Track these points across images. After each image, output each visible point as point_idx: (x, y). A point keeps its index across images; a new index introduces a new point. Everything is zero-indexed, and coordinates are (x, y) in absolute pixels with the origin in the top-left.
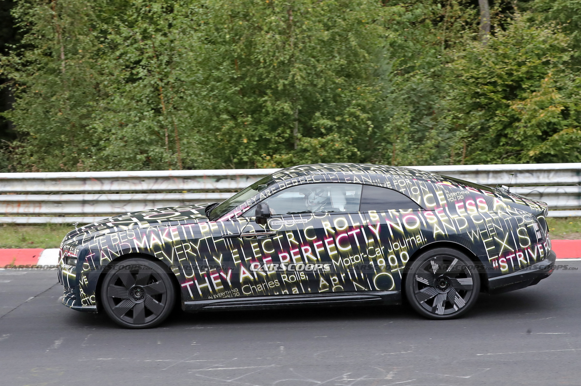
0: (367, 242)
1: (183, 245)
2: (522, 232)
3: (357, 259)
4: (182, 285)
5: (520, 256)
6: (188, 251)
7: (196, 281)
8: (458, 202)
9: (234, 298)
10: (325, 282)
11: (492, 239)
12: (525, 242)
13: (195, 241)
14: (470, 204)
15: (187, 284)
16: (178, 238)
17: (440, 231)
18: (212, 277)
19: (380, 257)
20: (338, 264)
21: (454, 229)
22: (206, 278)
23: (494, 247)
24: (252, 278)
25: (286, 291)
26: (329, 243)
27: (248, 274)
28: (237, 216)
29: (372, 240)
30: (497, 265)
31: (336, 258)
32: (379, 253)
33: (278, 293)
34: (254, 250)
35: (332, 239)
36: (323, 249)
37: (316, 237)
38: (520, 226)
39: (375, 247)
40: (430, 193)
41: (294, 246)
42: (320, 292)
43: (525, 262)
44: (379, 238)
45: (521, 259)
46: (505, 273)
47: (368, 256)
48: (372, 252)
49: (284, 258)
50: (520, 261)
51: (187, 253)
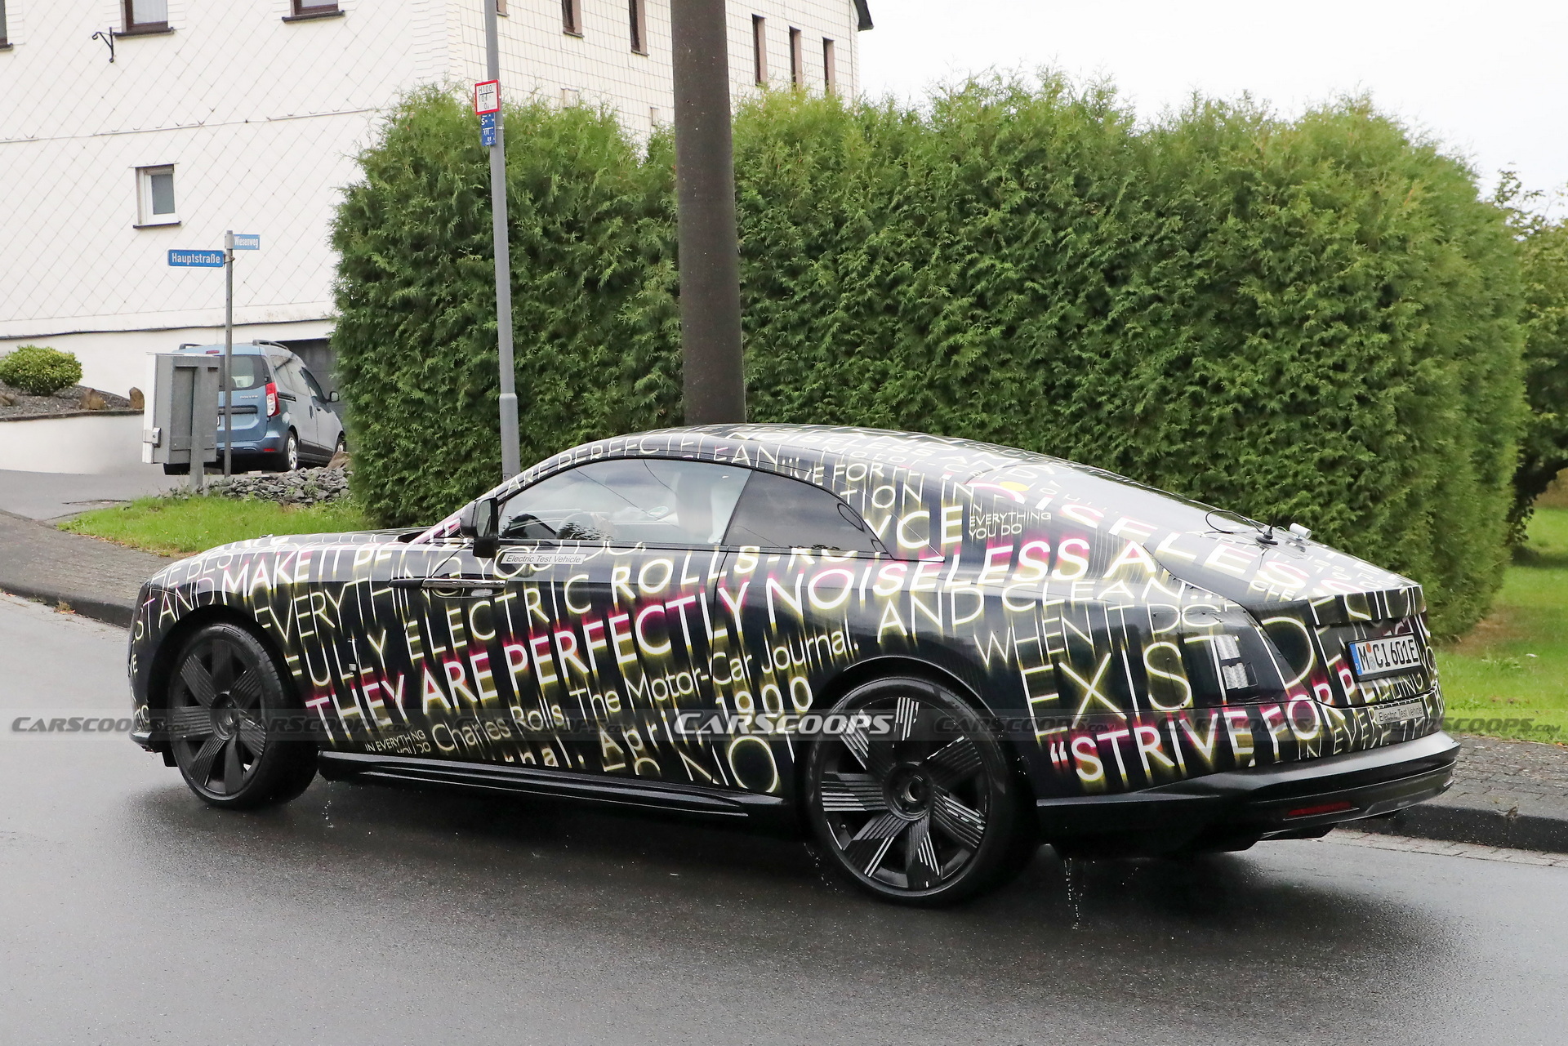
0: (710, 638)
1: (312, 595)
2: (1163, 659)
3: (685, 683)
4: (309, 704)
5: (1147, 739)
6: (320, 612)
7: (334, 697)
8: (998, 542)
9: (419, 756)
10: (613, 744)
11: (1050, 667)
12: (1170, 694)
13: (334, 587)
14: (1035, 554)
15: (317, 702)
16: (304, 578)
17: (898, 624)
18: (366, 689)
19: (740, 686)
20: (639, 694)
21: (939, 621)
22: (354, 691)
23: (1056, 696)
24: (447, 706)
25: (529, 755)
26: (620, 628)
27: (438, 694)
28: (447, 534)
29: (722, 633)
30: (1064, 756)
31: (633, 674)
32: (738, 673)
33: (511, 759)
34: (452, 628)
35: (625, 617)
36: (602, 643)
37: (589, 607)
38: (1159, 638)
39: (731, 653)
40: (923, 507)
41: (539, 629)
42: (606, 769)
43: (1170, 764)
44: (739, 629)
45: (1150, 749)
46: (1095, 790)
47: (711, 678)
48: (723, 669)
49: (516, 658)
50: (1149, 755)
51: (318, 616)
